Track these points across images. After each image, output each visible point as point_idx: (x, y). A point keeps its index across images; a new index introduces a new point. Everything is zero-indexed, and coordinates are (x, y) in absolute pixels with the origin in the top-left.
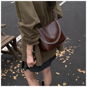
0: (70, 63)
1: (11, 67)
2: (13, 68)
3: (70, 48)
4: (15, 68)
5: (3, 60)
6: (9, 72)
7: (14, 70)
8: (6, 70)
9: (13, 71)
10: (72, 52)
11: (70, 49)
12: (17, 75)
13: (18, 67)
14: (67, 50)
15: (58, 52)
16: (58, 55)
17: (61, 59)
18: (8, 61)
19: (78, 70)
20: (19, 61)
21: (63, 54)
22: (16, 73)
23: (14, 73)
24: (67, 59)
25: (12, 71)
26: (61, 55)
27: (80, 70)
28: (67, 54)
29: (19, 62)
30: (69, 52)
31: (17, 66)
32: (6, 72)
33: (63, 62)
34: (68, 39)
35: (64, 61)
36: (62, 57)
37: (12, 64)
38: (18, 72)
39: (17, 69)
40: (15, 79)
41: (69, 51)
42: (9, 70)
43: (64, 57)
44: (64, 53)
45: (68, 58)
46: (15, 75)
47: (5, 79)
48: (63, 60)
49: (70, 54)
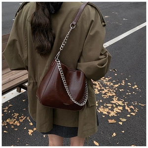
0: (123, 132)
3: (133, 106)
5: (24, 101)
6: (26, 121)
8: (22, 117)
10: (134, 112)
14: (127, 108)
16: (108, 112)
17: (110, 121)
21: (118, 113)
24: (121, 123)
26: (112, 114)
28: (124, 113)
30: (129, 111)
32: (21, 121)
34: (135, 88)
36: (113, 117)
42: (27, 118)
44: (120, 111)
45: (123, 122)
47: (16, 129)
49: (129, 116)
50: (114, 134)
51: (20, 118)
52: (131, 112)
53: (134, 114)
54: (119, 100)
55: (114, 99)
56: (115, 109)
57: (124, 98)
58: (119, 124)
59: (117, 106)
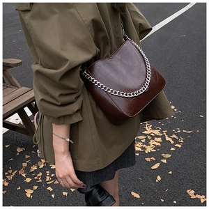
0: (171, 173)
1: (25, 165)
2: (27, 169)
3: (176, 134)
4: (34, 168)
5: (7, 146)
6: (18, 177)
7: (29, 175)
8: (10, 172)
9: (27, 176)
10: (179, 143)
11: (174, 136)
12: (35, 187)
13: (42, 166)
14: (167, 139)
15: (143, 141)
16: (142, 148)
17: (148, 159)
18: (19, 150)
19: (188, 191)
21: (156, 147)
22: (34, 182)
23: (28, 180)
24: (165, 161)
25: (24, 175)
26: (149, 149)
27: (193, 192)
28: (165, 146)
30: (172, 142)
31: (39, 163)
32: (10, 177)
33: (153, 168)
34: (173, 110)
35: (156, 166)
36: (151, 154)
37: (27, 157)
38: (38, 180)
39: (36, 172)
40: (29, 196)
41: (170, 140)
42: (18, 172)
43: (157, 154)
44: (159, 144)
45: (167, 159)
46: (30, 186)
47: (4, 192)
48: (153, 163)
49: (173, 149)
50: (159, 178)
51: (6, 173)
52: (175, 144)
53: (180, 146)
54: (153, 128)
55: (147, 127)
56: (152, 142)
57: (160, 125)
58: (162, 163)
59: (153, 138)
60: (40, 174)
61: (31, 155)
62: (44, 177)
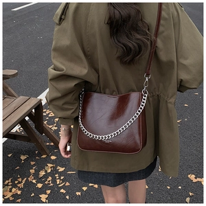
1: (32, 171)
2: (36, 175)
4: (42, 173)
5: (10, 155)
6: (28, 184)
7: (40, 180)
8: (20, 180)
9: (38, 182)
13: (49, 171)
18: (23, 158)
19: (189, 176)
20: (49, 156)
22: (45, 187)
23: (40, 185)
25: (34, 181)
27: (193, 176)
29: (48, 160)
31: (46, 168)
32: (21, 185)
37: (32, 163)
38: (50, 184)
39: (46, 176)
40: (44, 200)
42: (27, 180)
46: (43, 191)
47: (19, 200)
51: (16, 182)
60: (50, 178)
61: (36, 160)
62: (54, 180)
